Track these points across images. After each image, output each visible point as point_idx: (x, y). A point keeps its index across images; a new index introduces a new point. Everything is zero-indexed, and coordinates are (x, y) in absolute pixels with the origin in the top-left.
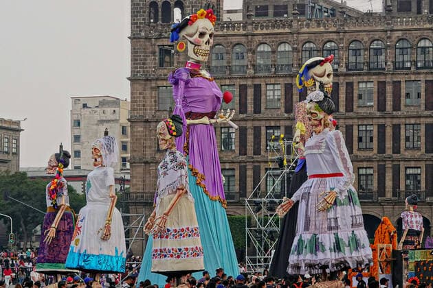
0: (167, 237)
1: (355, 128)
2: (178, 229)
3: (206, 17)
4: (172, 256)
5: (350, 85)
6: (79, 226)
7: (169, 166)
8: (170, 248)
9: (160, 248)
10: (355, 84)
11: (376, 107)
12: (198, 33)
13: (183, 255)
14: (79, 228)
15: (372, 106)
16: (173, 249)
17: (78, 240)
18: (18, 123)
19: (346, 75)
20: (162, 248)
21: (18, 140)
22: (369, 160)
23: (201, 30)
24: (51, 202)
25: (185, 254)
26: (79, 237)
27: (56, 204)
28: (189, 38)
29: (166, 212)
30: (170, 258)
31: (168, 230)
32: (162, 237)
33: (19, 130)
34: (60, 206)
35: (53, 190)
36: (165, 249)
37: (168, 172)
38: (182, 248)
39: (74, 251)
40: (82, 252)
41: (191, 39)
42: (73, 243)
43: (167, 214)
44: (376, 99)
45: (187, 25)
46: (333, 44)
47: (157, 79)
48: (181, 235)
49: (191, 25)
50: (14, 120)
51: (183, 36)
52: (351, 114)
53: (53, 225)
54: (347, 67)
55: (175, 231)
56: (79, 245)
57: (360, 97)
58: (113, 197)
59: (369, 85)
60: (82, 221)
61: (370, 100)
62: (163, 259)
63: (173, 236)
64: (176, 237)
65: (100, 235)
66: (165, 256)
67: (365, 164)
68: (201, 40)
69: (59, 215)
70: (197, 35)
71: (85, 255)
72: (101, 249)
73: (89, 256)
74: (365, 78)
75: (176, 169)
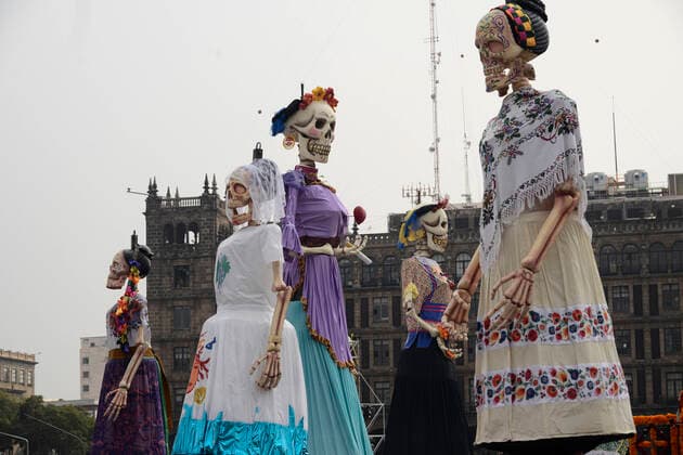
0: (532, 336)
1: (371, 342)
2: (561, 312)
3: (324, 99)
4: (552, 392)
5: (365, 303)
6: (203, 358)
7: (525, 130)
8: (546, 368)
9: (509, 370)
10: (370, 300)
11: (391, 322)
12: (314, 121)
13: (586, 390)
14: (202, 364)
15: (387, 321)
16: (554, 373)
17: (201, 392)
18: (33, 357)
19: (361, 291)
20: (518, 371)
21: (32, 372)
22: (386, 374)
23: (318, 116)
24: (117, 339)
25: (590, 385)
26: (206, 383)
27: (127, 343)
28: (300, 129)
29: (529, 258)
30: (548, 399)
31: (535, 316)
32: (514, 337)
33: (34, 364)
34: (135, 348)
35: (120, 317)
36: (528, 374)
37: (521, 148)
38: (582, 367)
39: (194, 417)
40: (213, 417)
41: (304, 130)
42: (189, 399)
43: (531, 267)
44: (391, 314)
45: (298, 109)
46: (347, 261)
47: (173, 299)
48: (573, 329)
49: (304, 109)
50: (29, 354)
51: (292, 127)
52: (367, 329)
53: (123, 383)
54: (362, 284)
55: (556, 316)
56: (206, 401)
57: (375, 312)
58: (283, 289)
59: (384, 301)
60: (209, 347)
61: (386, 315)
62: (524, 403)
63: (551, 331)
64: (559, 337)
65: (256, 377)
66: (531, 394)
67: (381, 379)
68: (319, 130)
69: (133, 365)
70: (313, 124)
71: (219, 424)
72: (257, 410)
73: (229, 426)
74: (380, 294)
75: (546, 135)
